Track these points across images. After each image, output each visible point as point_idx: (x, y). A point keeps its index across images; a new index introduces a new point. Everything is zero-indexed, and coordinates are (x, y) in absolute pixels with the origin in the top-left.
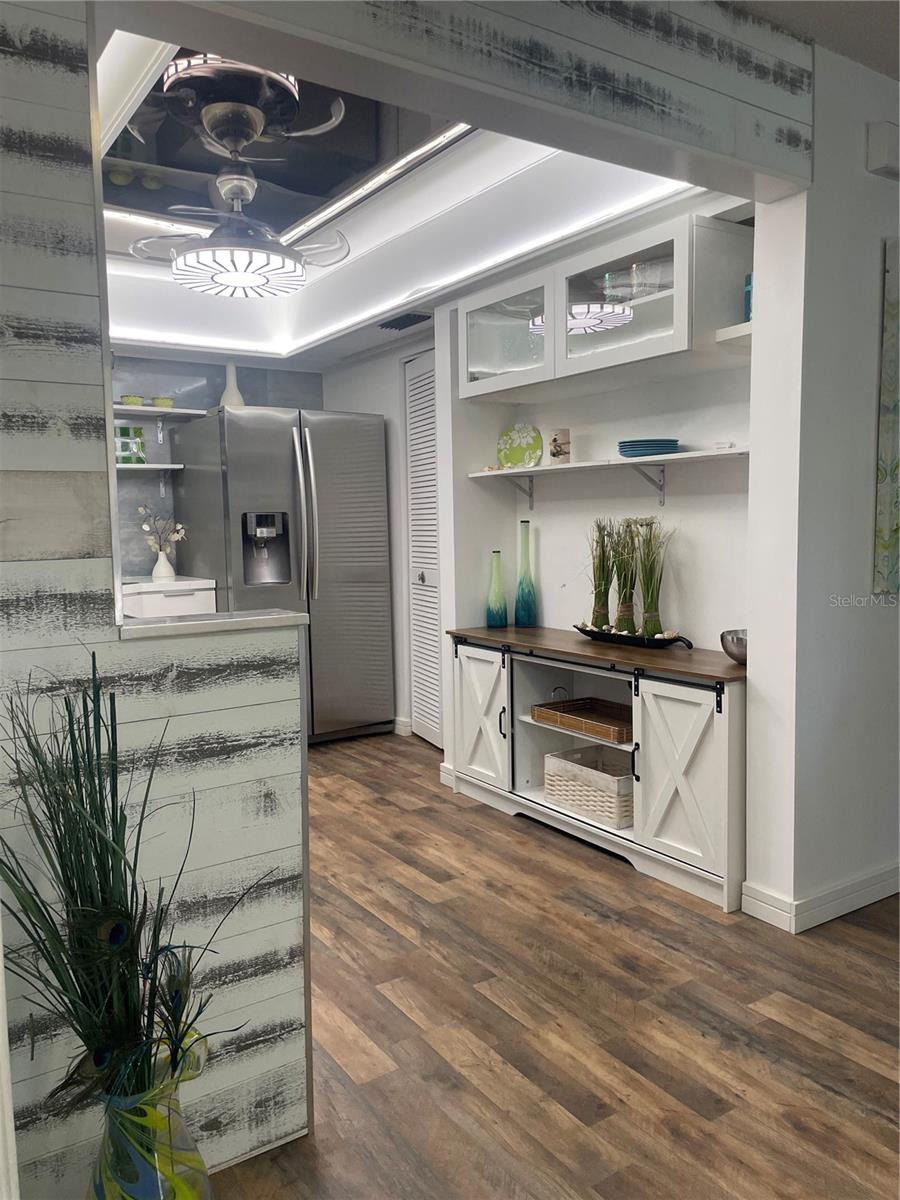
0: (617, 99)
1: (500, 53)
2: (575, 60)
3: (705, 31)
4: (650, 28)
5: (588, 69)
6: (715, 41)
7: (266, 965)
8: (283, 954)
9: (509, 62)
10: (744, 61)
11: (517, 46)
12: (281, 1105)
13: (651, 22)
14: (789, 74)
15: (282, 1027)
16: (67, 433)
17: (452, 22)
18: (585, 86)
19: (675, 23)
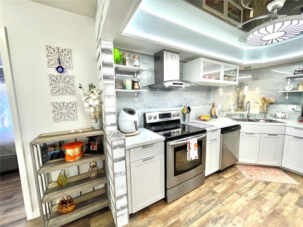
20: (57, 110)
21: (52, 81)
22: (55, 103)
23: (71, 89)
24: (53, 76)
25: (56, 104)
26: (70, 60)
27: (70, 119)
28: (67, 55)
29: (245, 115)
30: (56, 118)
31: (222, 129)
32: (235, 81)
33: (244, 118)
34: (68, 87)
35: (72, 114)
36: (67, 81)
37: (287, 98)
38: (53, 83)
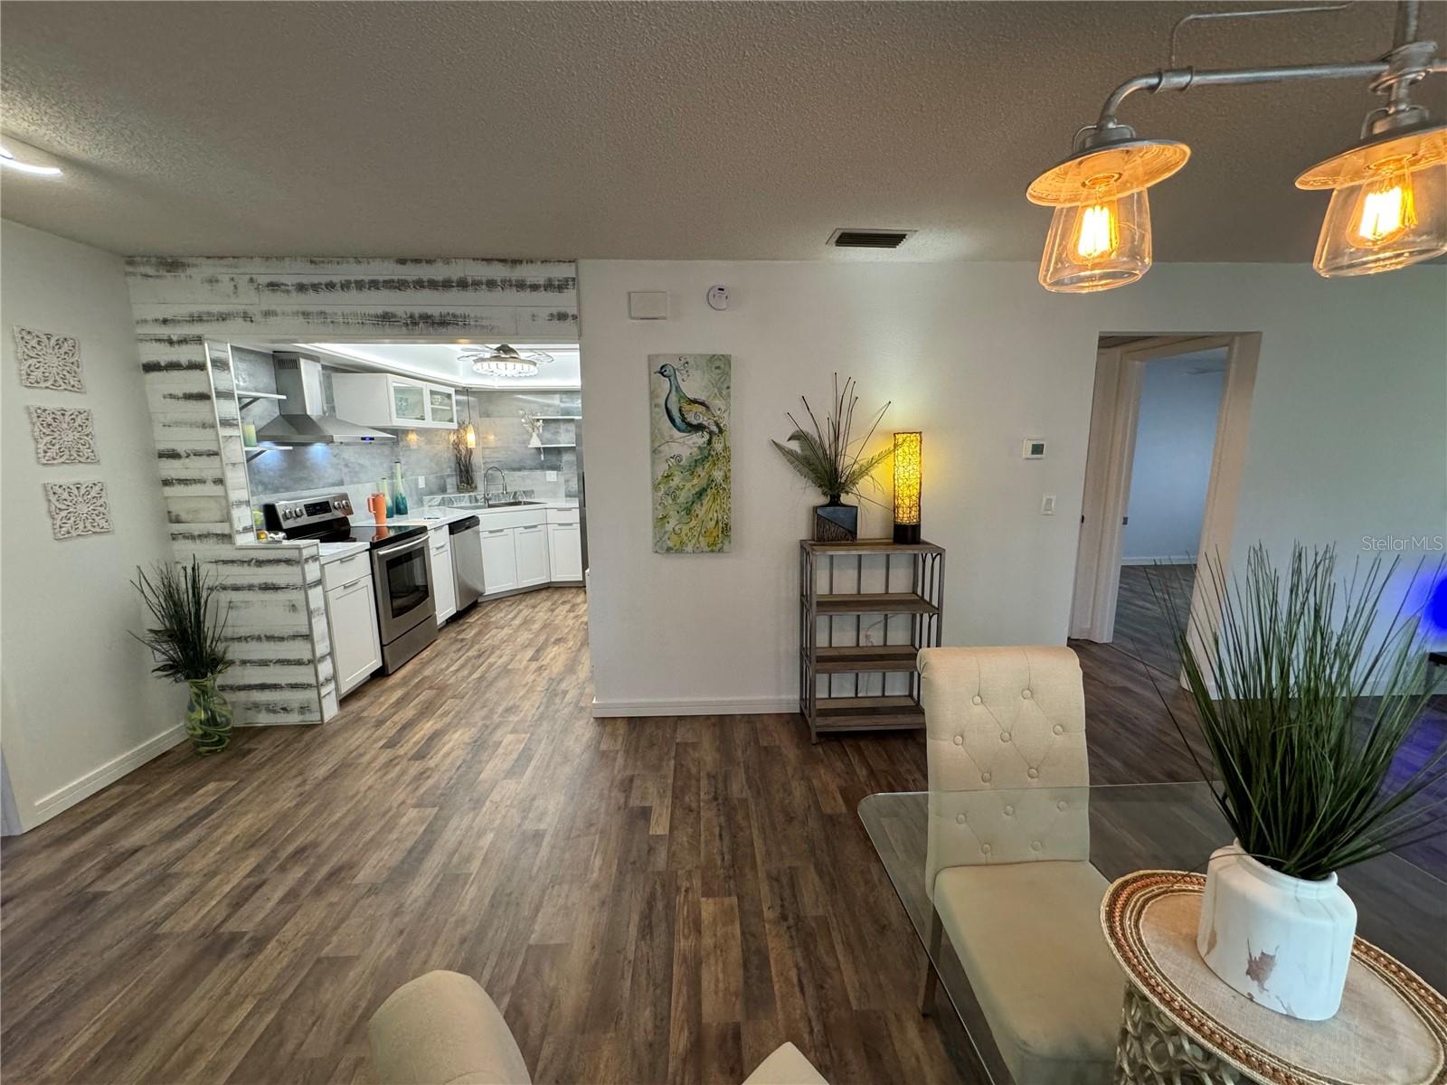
0: (435, 325)
1: (368, 322)
2: (409, 314)
3: (490, 278)
4: (453, 287)
5: (417, 315)
6: (499, 281)
7: (299, 663)
8: (305, 660)
9: (374, 324)
10: (521, 285)
11: (377, 316)
12: (310, 711)
13: (454, 284)
14: (557, 283)
15: (308, 685)
16: (212, 483)
17: (343, 315)
18: (415, 324)
19: (470, 281)
20: (64, 507)
21: (42, 424)
22: (57, 487)
23: (89, 448)
24: (45, 410)
25: (60, 491)
26: (78, 367)
27: (98, 530)
28: (71, 354)
29: (478, 497)
30: (64, 529)
31: (449, 524)
32: (451, 420)
33: (479, 504)
34: (82, 441)
35: (102, 516)
36: (80, 426)
37: (542, 456)
38: (47, 431)
